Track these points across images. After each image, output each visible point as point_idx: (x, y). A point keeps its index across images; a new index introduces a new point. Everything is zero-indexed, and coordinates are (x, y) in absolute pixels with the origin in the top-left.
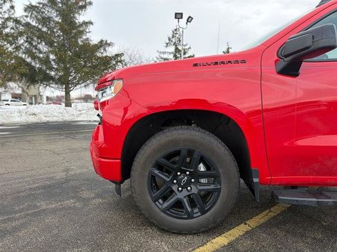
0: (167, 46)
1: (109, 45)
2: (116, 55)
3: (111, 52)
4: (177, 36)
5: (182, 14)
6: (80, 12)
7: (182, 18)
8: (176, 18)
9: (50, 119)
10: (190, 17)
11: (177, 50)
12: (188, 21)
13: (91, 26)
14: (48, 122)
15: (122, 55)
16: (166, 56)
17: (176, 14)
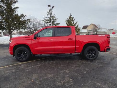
0: (47, 15)
1: (25, 16)
2: (28, 20)
3: (26, 18)
5: (50, 5)
6: (14, 4)
7: (50, 7)
8: (48, 7)
9: (4, 43)
10: (53, 6)
12: (53, 8)
13: (18, 9)
14: (3, 44)
15: (29, 19)
16: (47, 19)
17: (48, 5)
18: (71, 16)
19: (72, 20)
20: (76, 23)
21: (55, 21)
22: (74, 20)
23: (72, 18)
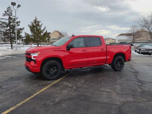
0: (4, 16)
4: (10, 11)
5: (15, 3)
7: (15, 5)
8: (12, 4)
11: (10, 18)
12: (18, 6)
16: (3, 21)
17: (12, 3)
18: (37, 20)
19: (38, 25)
20: (44, 29)
21: (17, 25)
22: (41, 26)
23: (38, 22)
